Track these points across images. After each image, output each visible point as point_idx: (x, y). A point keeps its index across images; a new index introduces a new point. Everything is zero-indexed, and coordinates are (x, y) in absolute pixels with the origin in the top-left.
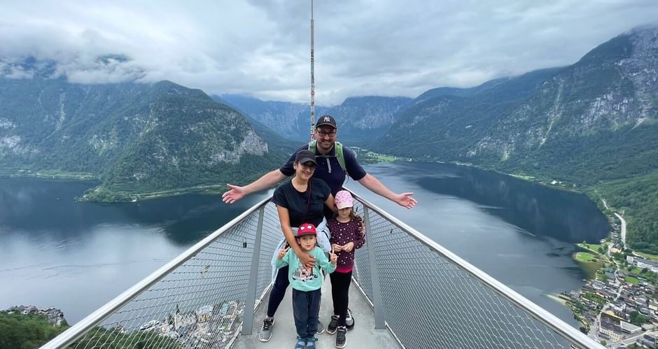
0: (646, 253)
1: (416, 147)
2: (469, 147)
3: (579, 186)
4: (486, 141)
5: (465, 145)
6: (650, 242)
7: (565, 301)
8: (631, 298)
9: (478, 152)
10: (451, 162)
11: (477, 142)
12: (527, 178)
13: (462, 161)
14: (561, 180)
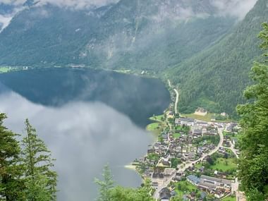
0: (186, 113)
1: (31, 54)
2: (80, 49)
3: (157, 73)
4: (92, 42)
5: (77, 48)
6: (188, 105)
7: (135, 166)
8: (174, 150)
9: (88, 53)
10: (67, 66)
11: (86, 43)
12: (125, 72)
13: (76, 64)
14: (147, 69)
